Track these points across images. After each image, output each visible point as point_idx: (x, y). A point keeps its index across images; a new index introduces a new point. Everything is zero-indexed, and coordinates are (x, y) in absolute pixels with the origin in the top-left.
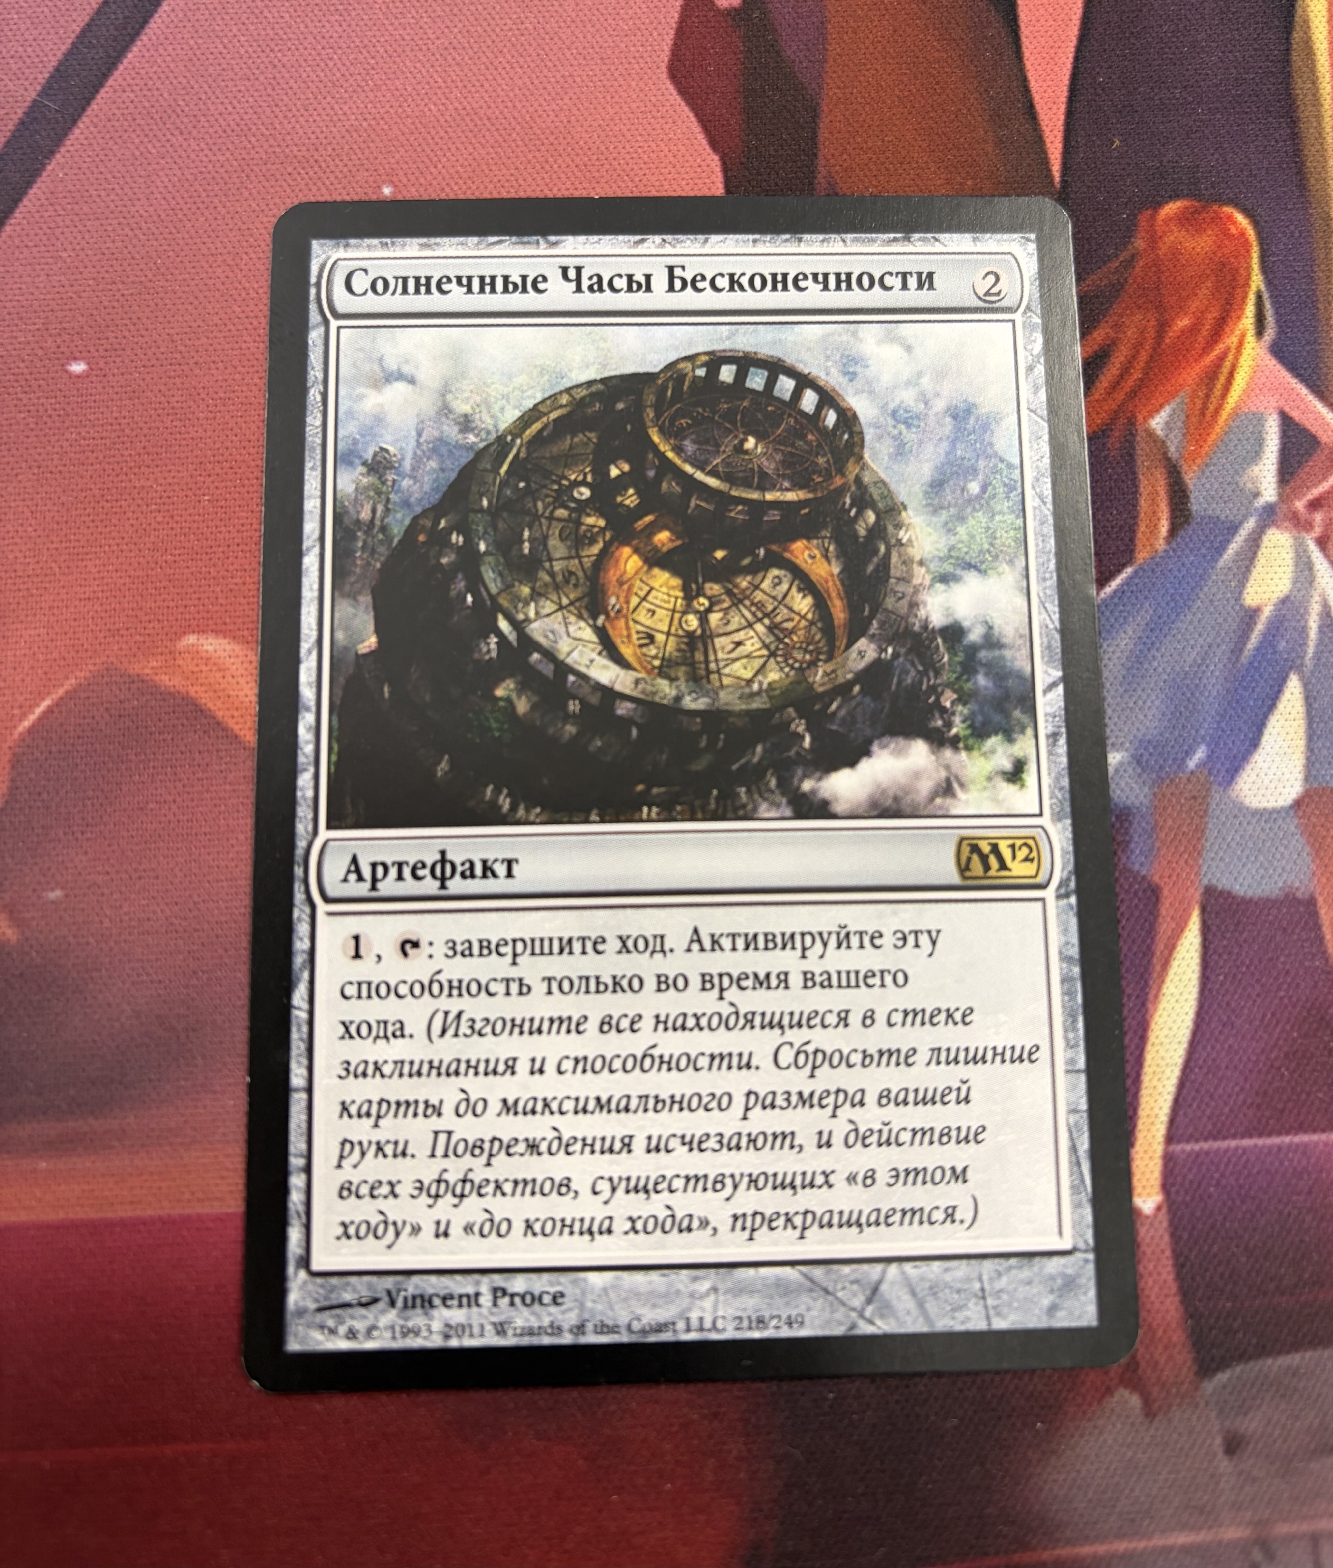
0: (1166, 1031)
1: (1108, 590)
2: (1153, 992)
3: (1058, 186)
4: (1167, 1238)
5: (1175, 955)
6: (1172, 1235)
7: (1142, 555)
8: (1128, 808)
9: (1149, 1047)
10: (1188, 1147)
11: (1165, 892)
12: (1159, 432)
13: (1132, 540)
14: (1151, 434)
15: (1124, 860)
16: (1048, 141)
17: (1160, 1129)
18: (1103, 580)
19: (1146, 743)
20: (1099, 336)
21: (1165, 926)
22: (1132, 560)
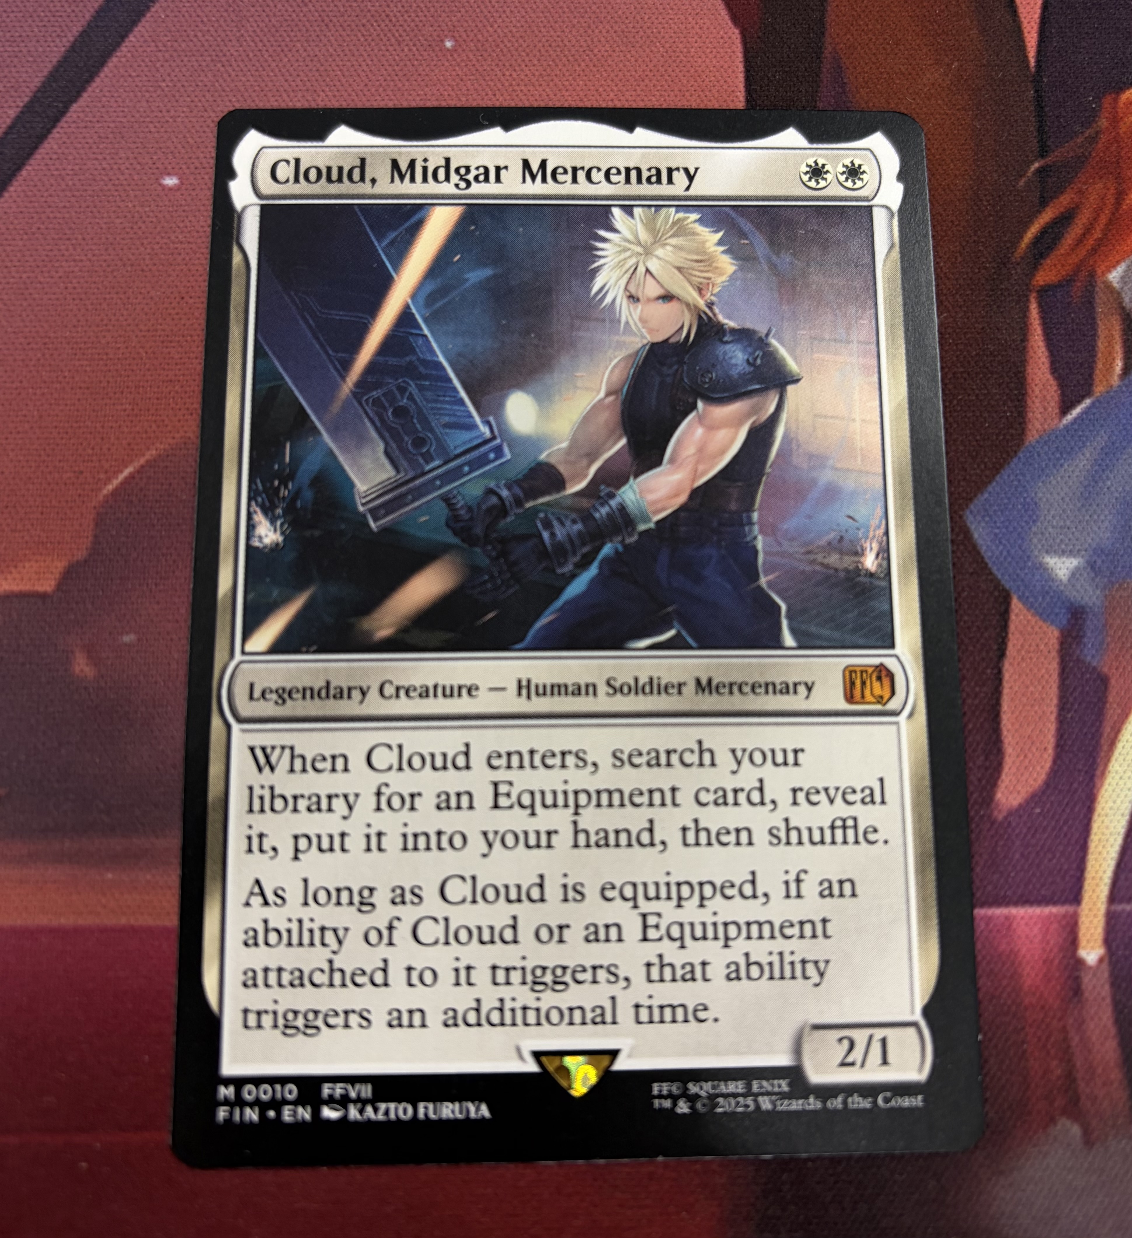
0: (1110, 804)
1: (1070, 418)
2: (1101, 768)
3: (1033, 70)
4: (1107, 988)
5: (1120, 737)
6: (1112, 984)
7: (1099, 389)
8: (1083, 607)
9: (1095, 817)
11: (1113, 681)
12: (1115, 285)
13: (1091, 376)
14: (1108, 286)
15: (1078, 652)
16: (1025, 31)
17: (1104, 890)
18: (1065, 408)
19: (1098, 551)
20: (1065, 200)
21: (1112, 711)
22: (1088, 393)
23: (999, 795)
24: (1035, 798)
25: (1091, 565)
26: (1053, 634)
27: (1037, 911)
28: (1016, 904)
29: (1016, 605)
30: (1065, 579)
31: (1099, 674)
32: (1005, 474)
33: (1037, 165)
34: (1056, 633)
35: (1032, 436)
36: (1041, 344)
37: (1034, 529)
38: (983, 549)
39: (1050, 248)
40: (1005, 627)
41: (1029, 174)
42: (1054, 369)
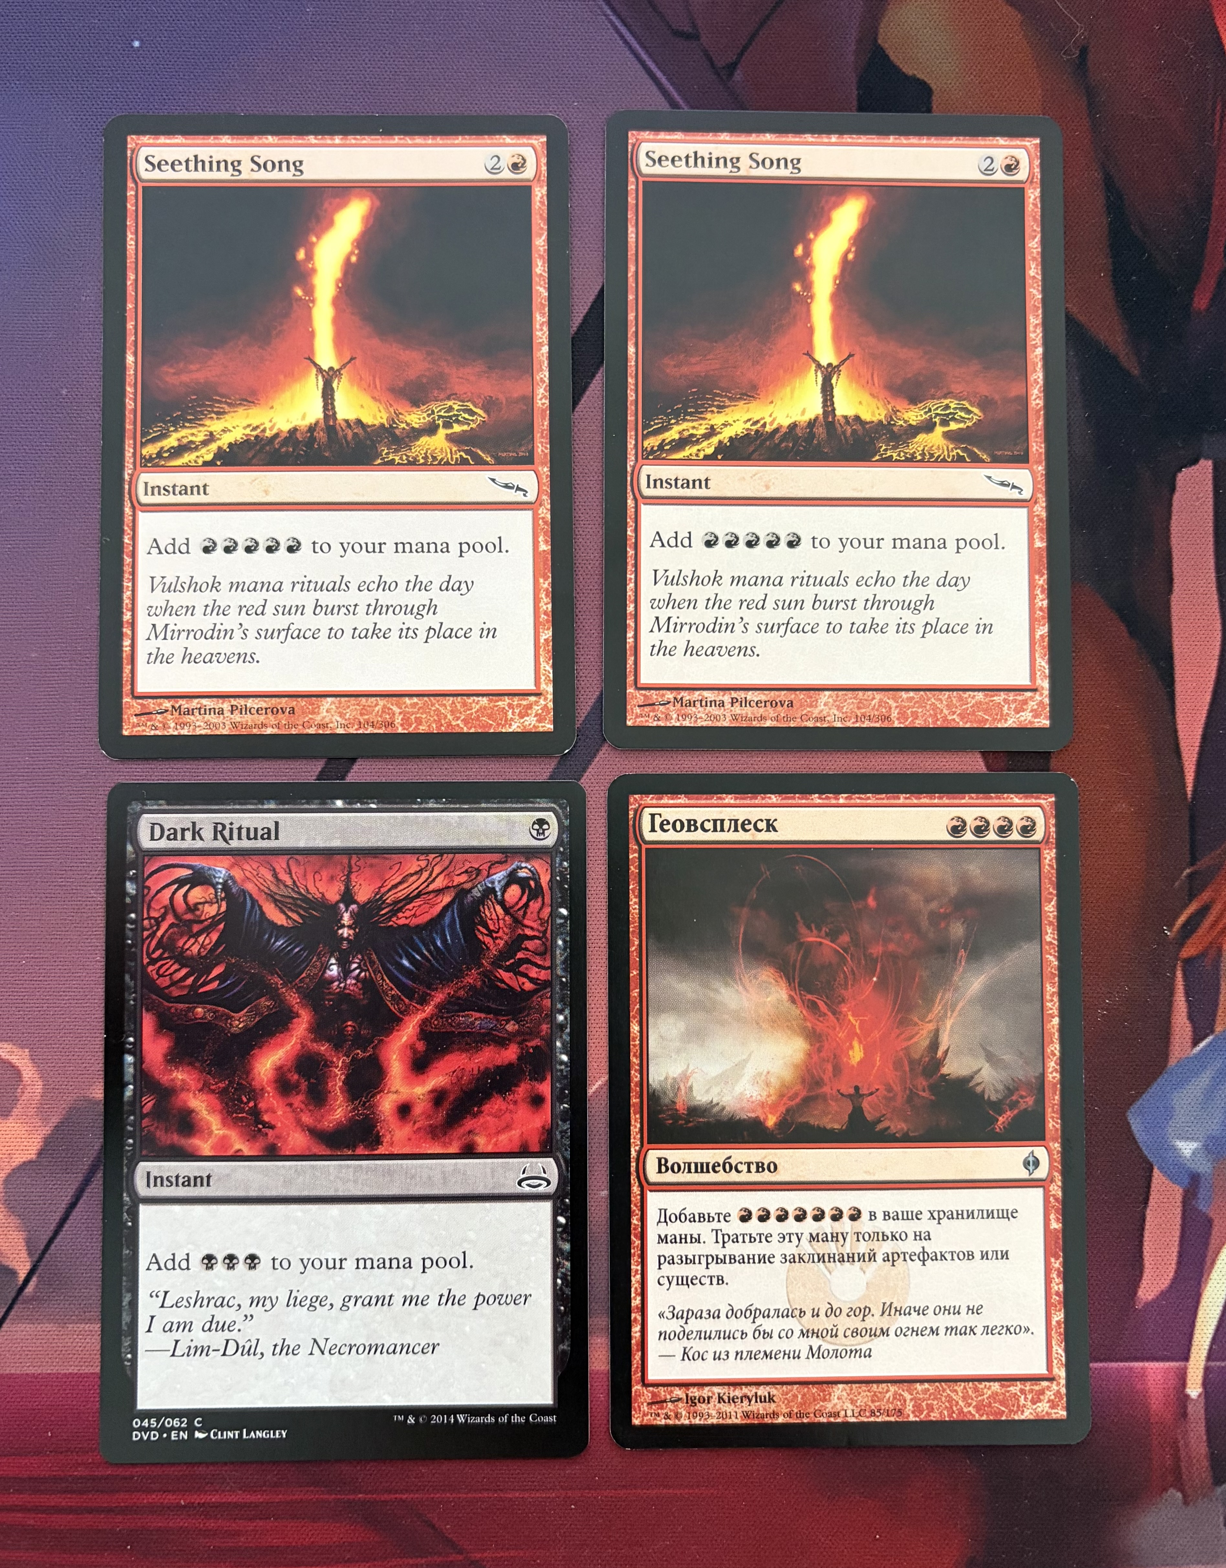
0: (1210, 1300)
1: (1198, 1048)
2: (1205, 1277)
3: (1190, 800)
4: (1202, 1411)
5: (1219, 1257)
6: (1206, 1410)
7: (1218, 1029)
8: (1199, 1175)
9: (1200, 1308)
10: (1218, 1364)
11: (1215, 1223)
13: (1214, 1020)
15: (1194, 1203)
16: (1186, 771)
17: (1204, 1353)
18: (1195, 1043)
19: (1211, 1138)
20: (1205, 896)
21: (1214, 1241)
22: (1212, 1032)
23: (1141, 1293)
24: (1163, 1294)
25: (1206, 1147)
26: (1178, 1192)
27: (1161, 1365)
28: (1148, 1359)
29: (1156, 1172)
30: (1188, 1155)
31: (1207, 1217)
32: (1154, 1088)
33: (1188, 871)
34: (1181, 1190)
35: (1172, 1062)
36: (1183, 999)
37: (1170, 1123)
38: (1137, 1136)
39: (1193, 931)
40: (1149, 1187)
41: (1182, 878)
42: (1190, 1017)
